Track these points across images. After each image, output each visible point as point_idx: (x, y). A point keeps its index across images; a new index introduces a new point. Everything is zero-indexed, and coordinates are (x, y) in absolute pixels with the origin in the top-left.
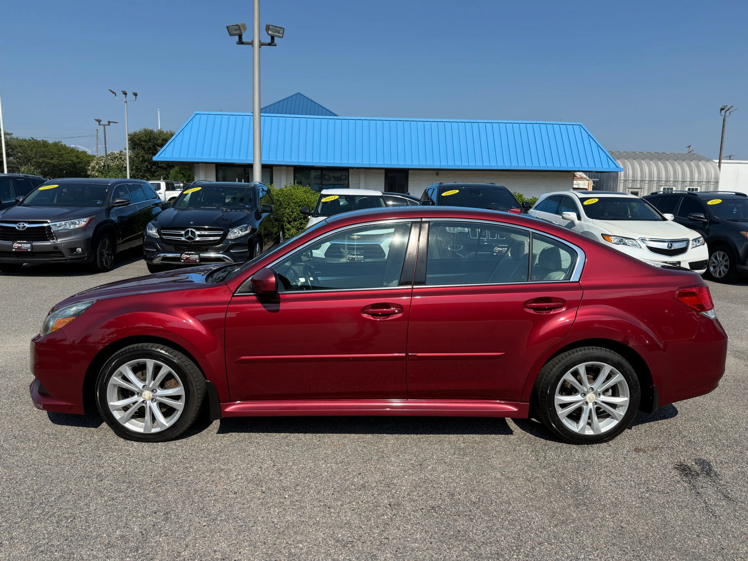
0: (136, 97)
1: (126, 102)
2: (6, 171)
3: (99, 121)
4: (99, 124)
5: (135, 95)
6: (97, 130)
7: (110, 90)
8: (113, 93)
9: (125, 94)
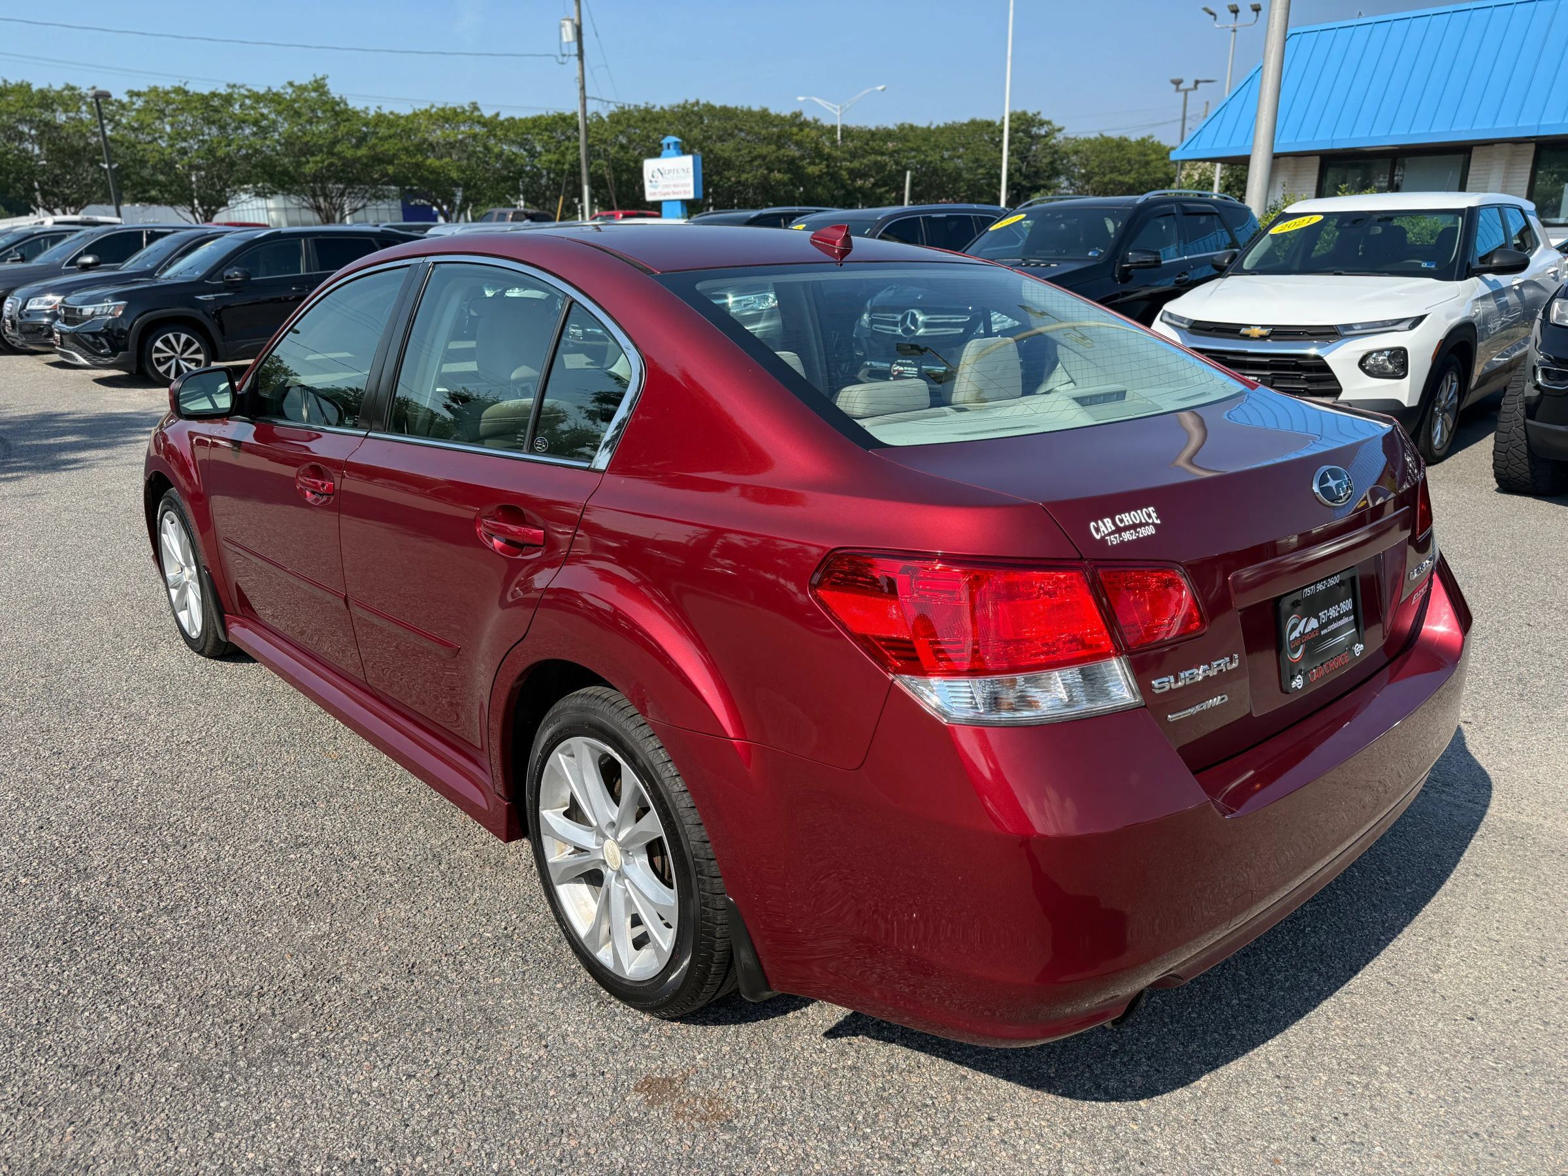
0: (1257, 15)
1: (1234, 31)
2: (1003, 204)
3: (1177, 83)
4: (1178, 90)
5: (1257, 9)
6: (1207, 103)
7: (1206, 9)
8: (1211, 13)
9: (1235, 11)
